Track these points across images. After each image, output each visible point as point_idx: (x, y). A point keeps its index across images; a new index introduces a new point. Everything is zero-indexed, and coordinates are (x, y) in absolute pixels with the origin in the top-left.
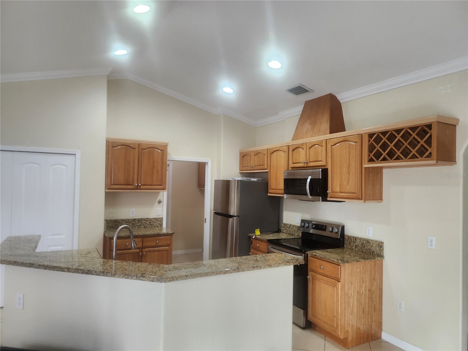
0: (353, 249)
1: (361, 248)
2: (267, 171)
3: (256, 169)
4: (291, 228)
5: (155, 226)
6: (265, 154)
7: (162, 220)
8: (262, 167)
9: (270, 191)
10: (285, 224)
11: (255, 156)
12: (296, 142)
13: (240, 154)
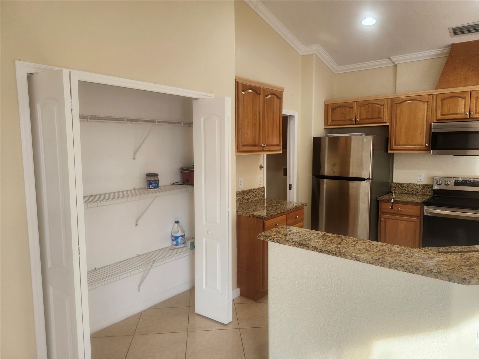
2: (387, 124)
3: (364, 122)
4: (410, 187)
5: (259, 199)
6: (383, 105)
7: (265, 189)
8: (377, 120)
9: (395, 147)
10: (398, 184)
11: (361, 108)
12: (449, 91)
13: (327, 106)
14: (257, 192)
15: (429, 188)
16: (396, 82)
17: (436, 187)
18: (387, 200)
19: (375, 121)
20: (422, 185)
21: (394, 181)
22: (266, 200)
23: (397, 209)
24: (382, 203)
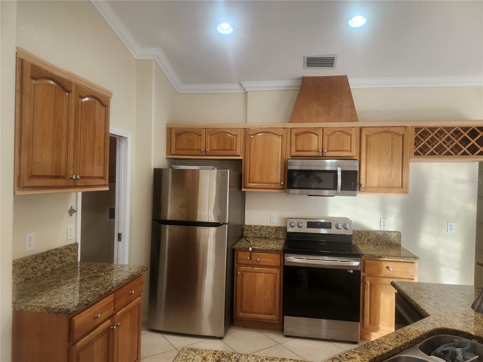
0: (364, 243)
1: (376, 241)
2: (241, 158)
3: (214, 154)
4: (263, 230)
5: (67, 264)
6: (236, 135)
7: (78, 247)
8: (229, 153)
9: (249, 185)
10: (250, 226)
11: (211, 136)
12: (302, 125)
13: (169, 130)
14: (63, 253)
15: (282, 230)
16: (246, 112)
17: (290, 230)
18: (244, 248)
19: (227, 153)
20: (275, 227)
21: (246, 223)
22: (79, 266)
23: (256, 259)
24: (238, 252)
